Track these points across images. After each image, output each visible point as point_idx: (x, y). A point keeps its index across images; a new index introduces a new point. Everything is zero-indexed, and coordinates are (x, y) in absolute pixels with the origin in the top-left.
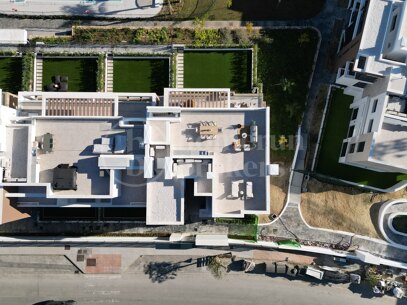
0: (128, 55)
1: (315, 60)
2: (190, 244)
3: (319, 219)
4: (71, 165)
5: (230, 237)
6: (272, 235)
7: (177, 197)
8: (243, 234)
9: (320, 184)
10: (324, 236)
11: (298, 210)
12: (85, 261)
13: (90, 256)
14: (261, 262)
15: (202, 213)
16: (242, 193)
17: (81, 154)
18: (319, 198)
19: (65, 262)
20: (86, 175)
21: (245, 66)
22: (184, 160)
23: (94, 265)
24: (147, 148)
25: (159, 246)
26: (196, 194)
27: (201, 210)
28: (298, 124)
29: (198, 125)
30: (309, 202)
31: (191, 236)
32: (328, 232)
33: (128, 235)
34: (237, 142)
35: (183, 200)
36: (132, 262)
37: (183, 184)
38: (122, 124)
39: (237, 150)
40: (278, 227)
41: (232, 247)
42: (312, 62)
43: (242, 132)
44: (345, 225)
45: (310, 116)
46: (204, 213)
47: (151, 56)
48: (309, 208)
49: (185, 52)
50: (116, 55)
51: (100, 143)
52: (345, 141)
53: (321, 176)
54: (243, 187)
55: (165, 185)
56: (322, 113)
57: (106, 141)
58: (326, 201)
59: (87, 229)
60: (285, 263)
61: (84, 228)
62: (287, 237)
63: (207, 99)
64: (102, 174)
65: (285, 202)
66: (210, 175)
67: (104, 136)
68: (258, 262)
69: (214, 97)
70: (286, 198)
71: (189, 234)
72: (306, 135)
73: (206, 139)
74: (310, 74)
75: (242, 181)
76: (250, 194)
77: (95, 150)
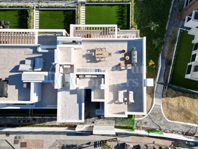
0: (48, 7)
1: (170, 12)
2: (89, 133)
3: (175, 115)
4: (4, 79)
5: (116, 127)
6: (144, 126)
7: (79, 102)
8: (124, 125)
9: (174, 92)
10: (178, 127)
11: (160, 110)
12: (19, 144)
13: (23, 141)
14: (137, 144)
15: (97, 112)
16: (126, 99)
17: (11, 72)
18: (174, 101)
19: (6, 144)
20: (14, 86)
21: (125, 14)
22: (84, 75)
23: (25, 147)
24: (57, 67)
25: (69, 134)
26: (93, 100)
27: (97, 110)
28: (159, 53)
29: (94, 51)
30: (168, 103)
31: (90, 127)
32: (181, 124)
33: (49, 126)
34: (123, 63)
35: (83, 104)
36: (51, 144)
37: (83, 93)
38: (40, 50)
39: (122, 68)
40: (147, 120)
41: (117, 134)
42: (168, 13)
43: (125, 55)
44: (191, 118)
45: (167, 48)
46: (98, 112)
47: (64, 7)
48: (168, 107)
49: (86, 5)
50: (41, 7)
51: (24, 64)
52: (189, 64)
53: (175, 87)
54: (126, 95)
55: (71, 93)
56: (174, 46)
57: (29, 62)
58: (179, 103)
59: (22, 122)
60: (153, 145)
61: (19, 121)
62: (153, 127)
63: (101, 34)
64: (25, 86)
65: (152, 104)
66: (102, 87)
67: (26, 59)
68: (135, 145)
69: (105, 32)
70: (153, 101)
71: (88, 126)
72: (164, 60)
73: (100, 61)
74: (167, 20)
75: (126, 91)
76: (132, 100)
77: (20, 69)
